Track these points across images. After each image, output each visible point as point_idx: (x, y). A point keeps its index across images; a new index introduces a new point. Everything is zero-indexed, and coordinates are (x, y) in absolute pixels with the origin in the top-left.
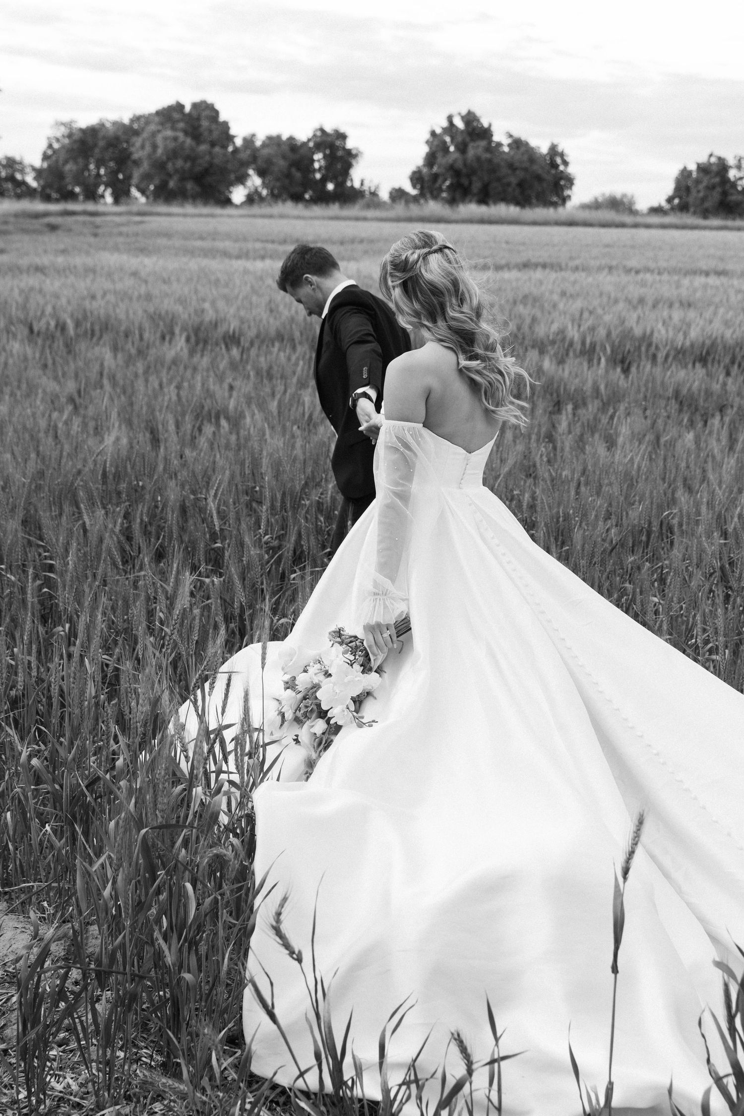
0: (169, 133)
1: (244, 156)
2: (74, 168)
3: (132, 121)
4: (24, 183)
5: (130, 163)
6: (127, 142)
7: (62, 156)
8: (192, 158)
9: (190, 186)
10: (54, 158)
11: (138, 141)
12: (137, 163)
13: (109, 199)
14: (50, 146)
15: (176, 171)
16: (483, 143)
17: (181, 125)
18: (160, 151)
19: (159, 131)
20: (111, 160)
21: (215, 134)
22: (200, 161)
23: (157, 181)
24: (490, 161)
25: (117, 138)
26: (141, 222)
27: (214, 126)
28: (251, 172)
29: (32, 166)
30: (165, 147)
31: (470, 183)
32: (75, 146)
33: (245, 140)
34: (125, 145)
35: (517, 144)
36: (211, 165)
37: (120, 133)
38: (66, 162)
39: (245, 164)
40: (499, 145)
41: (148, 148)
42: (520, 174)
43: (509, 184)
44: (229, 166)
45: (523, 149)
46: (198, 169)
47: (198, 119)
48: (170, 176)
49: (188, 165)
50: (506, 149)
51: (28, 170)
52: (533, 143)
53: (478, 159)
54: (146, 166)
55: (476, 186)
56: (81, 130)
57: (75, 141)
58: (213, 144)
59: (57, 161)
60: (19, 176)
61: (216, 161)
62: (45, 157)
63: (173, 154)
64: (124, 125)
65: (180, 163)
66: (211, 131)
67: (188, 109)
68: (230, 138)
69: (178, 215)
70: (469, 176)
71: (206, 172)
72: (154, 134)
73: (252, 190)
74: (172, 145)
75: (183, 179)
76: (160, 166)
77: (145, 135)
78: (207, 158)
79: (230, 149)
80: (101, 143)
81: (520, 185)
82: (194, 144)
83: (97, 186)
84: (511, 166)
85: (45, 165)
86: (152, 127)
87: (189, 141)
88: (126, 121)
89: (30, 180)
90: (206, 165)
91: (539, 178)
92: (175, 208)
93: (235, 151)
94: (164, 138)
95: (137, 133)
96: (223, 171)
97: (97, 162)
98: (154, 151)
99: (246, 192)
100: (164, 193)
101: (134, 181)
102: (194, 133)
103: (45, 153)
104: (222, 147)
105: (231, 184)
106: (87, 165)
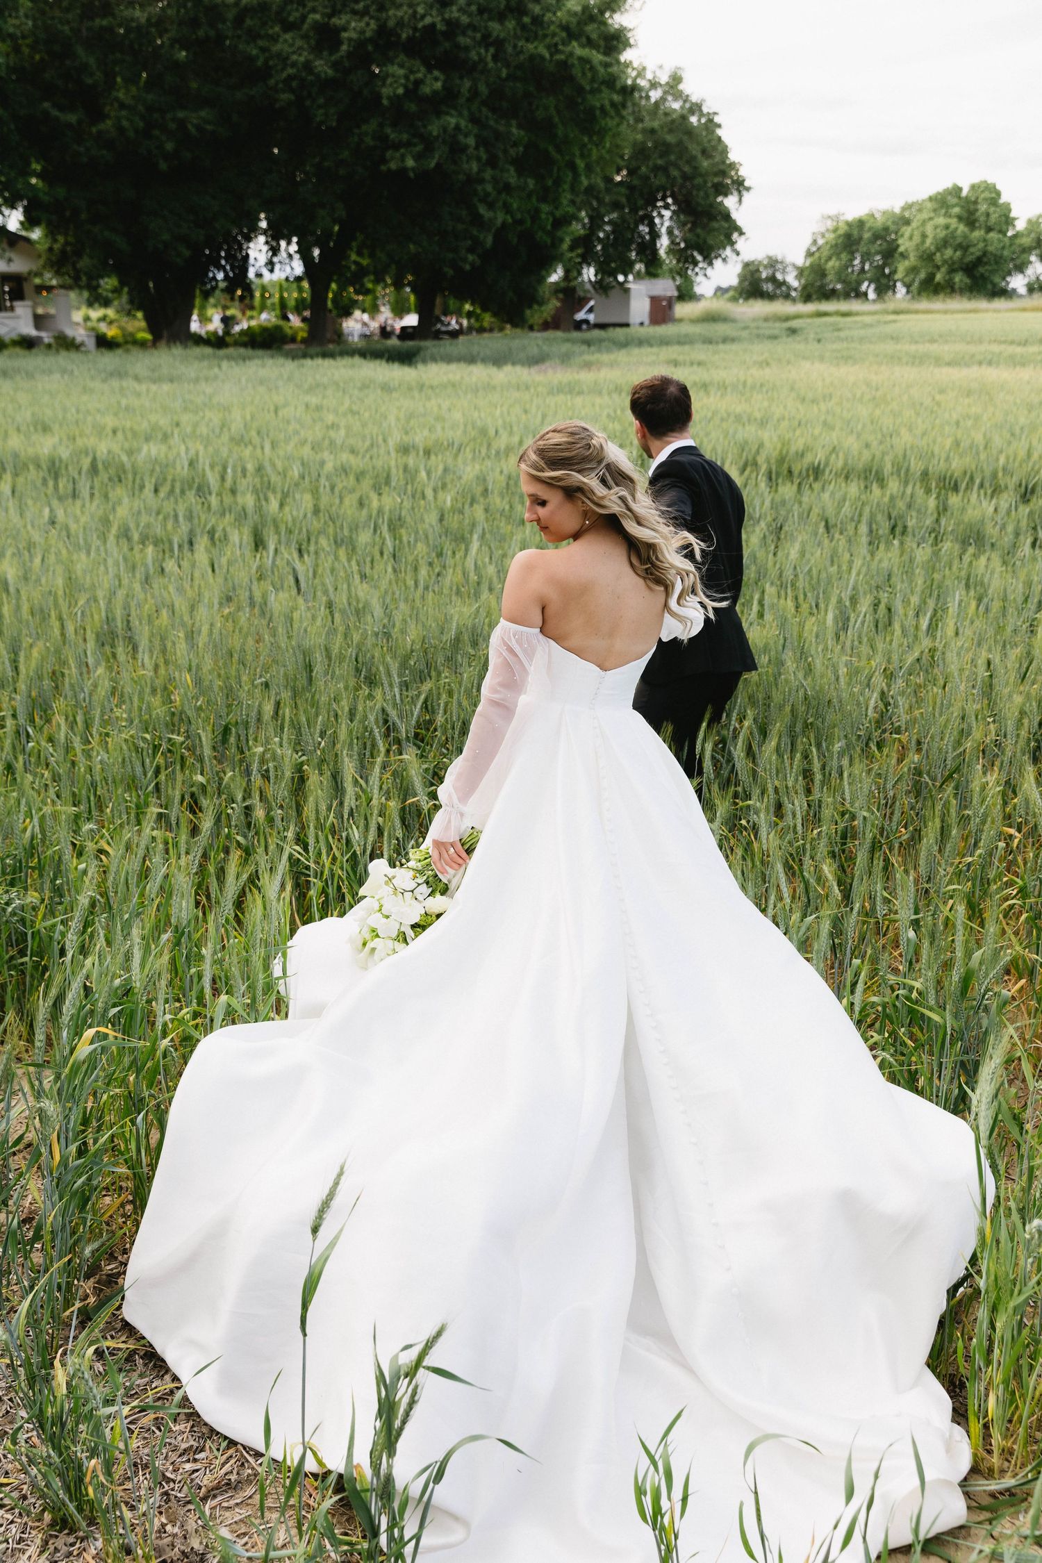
0: (941, 221)
1: (1026, 241)
2: (837, 264)
3: (904, 209)
4: (784, 283)
5: (897, 255)
6: (896, 233)
7: (826, 253)
8: (964, 247)
9: (958, 278)
10: (817, 255)
11: (907, 231)
12: (904, 256)
13: (872, 295)
14: (815, 242)
15: (945, 262)
17: (957, 210)
18: (928, 241)
19: (931, 219)
20: (878, 253)
21: (994, 218)
22: (972, 250)
23: (923, 275)
25: (886, 229)
26: (895, 321)
27: (992, 209)
28: (1033, 258)
29: (794, 265)
30: (934, 237)
32: (840, 241)
33: (1030, 221)
34: (893, 236)
36: (985, 253)
37: (889, 223)
38: (830, 258)
39: (1027, 250)
41: (917, 239)
44: (1006, 253)
46: (969, 259)
47: (976, 202)
48: (938, 268)
49: (958, 253)
51: (789, 269)
54: (912, 260)
56: (849, 224)
57: (840, 236)
58: (989, 229)
59: (820, 258)
60: (779, 276)
61: (990, 248)
62: (809, 254)
63: (944, 243)
64: (893, 214)
65: (949, 252)
66: (988, 215)
67: (964, 193)
68: (1008, 221)
69: (938, 312)
71: (979, 261)
72: (924, 223)
73: (1033, 278)
74: (942, 234)
75: (952, 271)
76: (928, 257)
77: (914, 225)
78: (981, 245)
79: (1010, 234)
80: (867, 235)
82: (966, 230)
83: (859, 283)
85: (808, 264)
86: (925, 215)
87: (962, 228)
88: (897, 210)
89: (792, 279)
90: (979, 254)
92: (938, 304)
93: (1015, 236)
94: (936, 226)
95: (907, 222)
96: (998, 260)
97: (862, 257)
98: (923, 242)
99: (1026, 281)
100: (930, 287)
101: (899, 276)
102: (970, 219)
103: (809, 250)
104: (1000, 231)
105: (1009, 274)
106: (852, 260)
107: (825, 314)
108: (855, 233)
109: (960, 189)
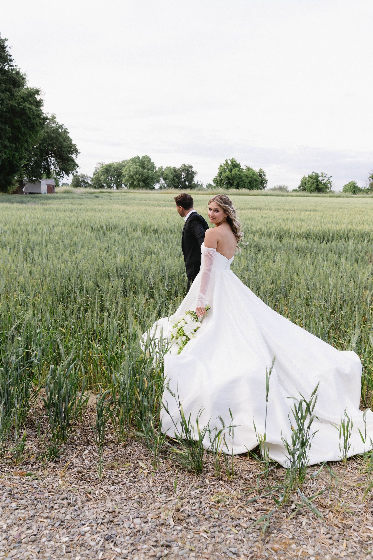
0: (135, 166)
1: (159, 174)
2: (104, 177)
3: (122, 162)
4: (87, 183)
5: (122, 176)
6: (121, 169)
7: (100, 174)
8: (142, 174)
9: (141, 183)
10: (97, 174)
11: (124, 169)
12: (124, 176)
13: (115, 188)
14: (96, 171)
15: (137, 178)
16: (238, 169)
17: (138, 164)
18: (131, 172)
19: (131, 165)
20: (116, 175)
21: (150, 166)
22: (144, 175)
23: (130, 182)
24: (240, 175)
25: (118, 168)
26: (125, 195)
27: (149, 164)
28: (161, 179)
30: (133, 171)
31: (233, 182)
32: (104, 171)
33: (159, 168)
35: (249, 169)
36: (148, 177)
37: (118, 166)
38: (101, 176)
39: (159, 176)
40: (243, 169)
41: (128, 171)
42: (250, 179)
43: (246, 182)
44: (154, 177)
45: (250, 171)
46: (143, 178)
47: (144, 162)
48: (135, 180)
49: (141, 176)
50: (245, 171)
51: (89, 178)
52: (254, 169)
53: (236, 174)
54: (127, 177)
55: (235, 183)
56: (106, 165)
57: (104, 169)
58: (149, 170)
60: (86, 180)
61: (149, 175)
63: (136, 173)
64: (119, 163)
65: (138, 176)
66: (148, 166)
67: (140, 159)
68: (154, 168)
69: (137, 193)
70: (233, 180)
71: (146, 179)
72: (129, 167)
73: (162, 184)
74: (135, 170)
75: (139, 181)
76: (131, 177)
77: (127, 167)
78: (147, 174)
79: (154, 171)
80: (113, 170)
81: (250, 182)
83: (111, 183)
84: (247, 177)
85: (94, 177)
86: (129, 164)
87: (141, 169)
88: (121, 162)
89: (89, 181)
90: (146, 177)
91: (256, 180)
92: (136, 191)
93: (156, 172)
94: (133, 168)
95: (124, 166)
96: (152, 179)
97: (111, 176)
98: (130, 172)
99: (159, 185)
100: (133, 186)
101: (123, 182)
102: (143, 166)
103: (94, 173)
104: (152, 171)
105: (155, 183)
106: (108, 177)
107: (103, 192)
108: (109, 168)
109: (139, 157)
